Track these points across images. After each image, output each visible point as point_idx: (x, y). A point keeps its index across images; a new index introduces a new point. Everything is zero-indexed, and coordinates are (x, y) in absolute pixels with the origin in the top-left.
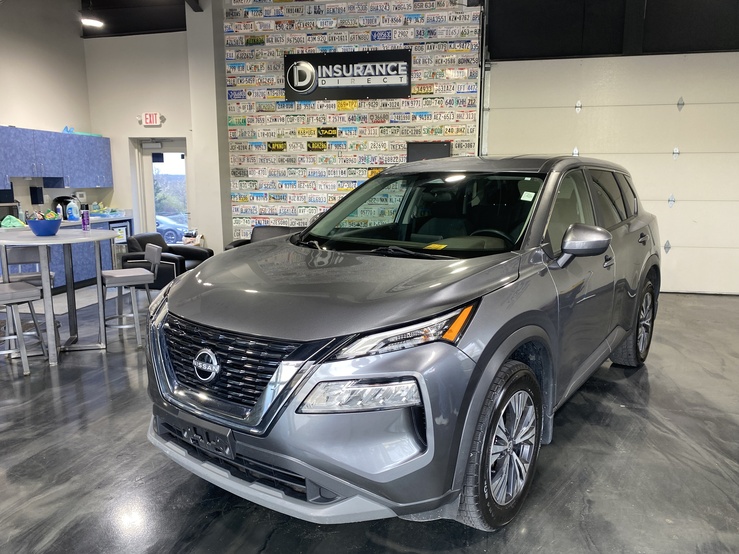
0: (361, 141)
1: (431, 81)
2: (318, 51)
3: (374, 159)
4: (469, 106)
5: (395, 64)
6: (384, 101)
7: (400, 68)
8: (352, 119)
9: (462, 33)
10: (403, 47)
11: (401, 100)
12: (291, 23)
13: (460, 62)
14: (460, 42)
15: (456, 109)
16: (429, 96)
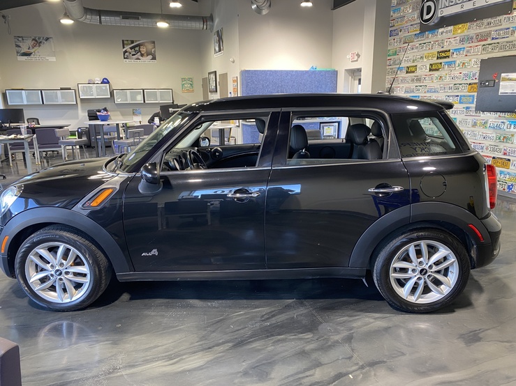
0: (467, 59)
3: (474, 74)
6: (489, 20)
8: (462, 41)
11: (503, 17)
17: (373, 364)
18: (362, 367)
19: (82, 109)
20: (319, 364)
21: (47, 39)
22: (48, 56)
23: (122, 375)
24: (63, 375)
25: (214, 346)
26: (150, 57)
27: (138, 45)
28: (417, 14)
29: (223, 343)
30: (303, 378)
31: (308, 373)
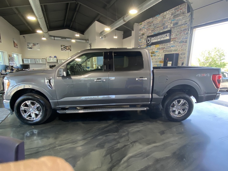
0: (159, 54)
1: (176, 37)
2: (153, 34)
3: (161, 58)
4: (185, 42)
5: (166, 34)
6: (165, 44)
7: (168, 35)
8: (158, 49)
9: (185, 22)
10: (170, 29)
11: (168, 43)
12: (149, 29)
13: (184, 30)
14: (184, 24)
15: (181, 44)
16: (175, 41)
17: (135, 142)
18: (132, 143)
19: (48, 65)
20: (119, 142)
21: (37, 44)
22: (38, 49)
23: (58, 149)
24: (38, 149)
25: (87, 138)
26: (69, 50)
27: (66, 47)
28: (146, 41)
29: (90, 137)
30: (114, 147)
31: (115, 145)
